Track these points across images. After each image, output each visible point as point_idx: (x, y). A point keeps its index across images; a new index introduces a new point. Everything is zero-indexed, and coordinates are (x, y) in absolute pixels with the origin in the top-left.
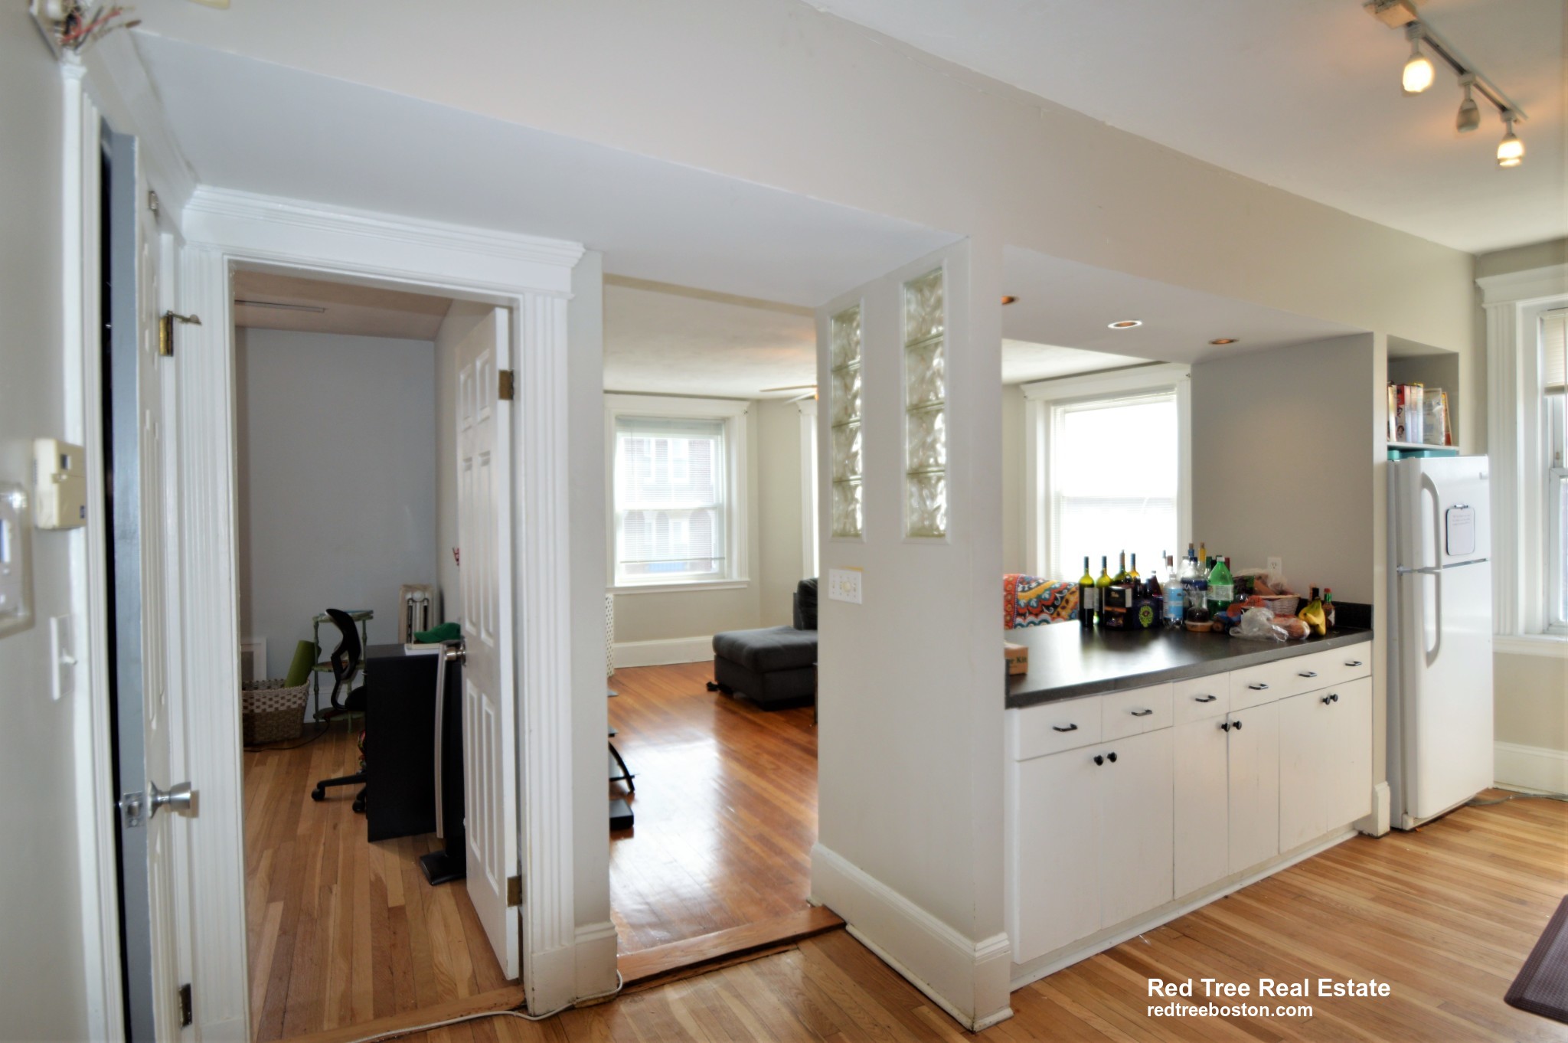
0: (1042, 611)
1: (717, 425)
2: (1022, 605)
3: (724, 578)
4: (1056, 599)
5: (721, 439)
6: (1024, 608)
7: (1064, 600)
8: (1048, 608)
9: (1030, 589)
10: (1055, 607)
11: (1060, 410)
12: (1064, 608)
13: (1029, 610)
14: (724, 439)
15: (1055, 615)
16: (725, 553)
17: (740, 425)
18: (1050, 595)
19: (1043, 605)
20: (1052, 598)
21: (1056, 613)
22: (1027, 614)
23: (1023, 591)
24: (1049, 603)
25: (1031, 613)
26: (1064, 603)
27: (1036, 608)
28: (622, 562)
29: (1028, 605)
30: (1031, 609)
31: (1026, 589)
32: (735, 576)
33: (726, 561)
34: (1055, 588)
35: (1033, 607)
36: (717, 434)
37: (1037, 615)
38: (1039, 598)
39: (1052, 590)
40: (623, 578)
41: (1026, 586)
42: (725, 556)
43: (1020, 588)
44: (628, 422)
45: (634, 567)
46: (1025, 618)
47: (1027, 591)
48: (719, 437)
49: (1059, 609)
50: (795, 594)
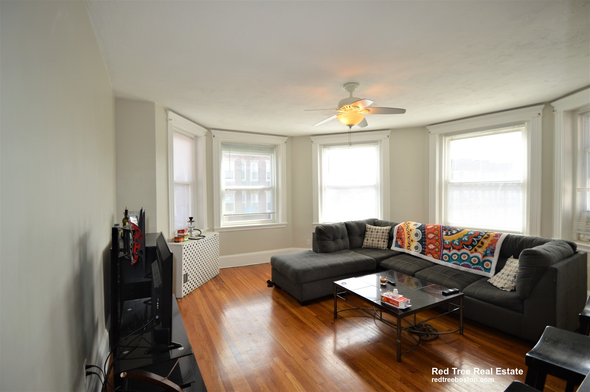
0: (463, 248)
1: (272, 149)
2: (447, 243)
3: (275, 222)
4: (474, 241)
5: (274, 156)
6: (448, 245)
7: (480, 242)
8: (467, 246)
9: (452, 234)
10: (473, 246)
11: (447, 139)
12: (480, 247)
13: (452, 247)
14: (275, 155)
15: (473, 251)
16: (276, 210)
17: (283, 149)
18: (468, 238)
19: (464, 244)
20: (471, 240)
21: (474, 249)
22: (451, 249)
23: (447, 235)
24: (469, 244)
25: (454, 248)
26: (480, 244)
27: (458, 245)
28: (224, 215)
29: (452, 243)
30: (454, 246)
31: (449, 234)
32: (280, 222)
33: (276, 214)
34: (471, 234)
35: (456, 244)
36: (272, 153)
37: (459, 250)
38: (460, 240)
39: (469, 235)
40: (225, 223)
41: (449, 232)
42: (276, 212)
43: (444, 233)
44: (228, 146)
45: (231, 217)
46: (450, 251)
47: (449, 235)
48: (273, 155)
49: (476, 247)
50: (313, 233)
